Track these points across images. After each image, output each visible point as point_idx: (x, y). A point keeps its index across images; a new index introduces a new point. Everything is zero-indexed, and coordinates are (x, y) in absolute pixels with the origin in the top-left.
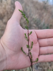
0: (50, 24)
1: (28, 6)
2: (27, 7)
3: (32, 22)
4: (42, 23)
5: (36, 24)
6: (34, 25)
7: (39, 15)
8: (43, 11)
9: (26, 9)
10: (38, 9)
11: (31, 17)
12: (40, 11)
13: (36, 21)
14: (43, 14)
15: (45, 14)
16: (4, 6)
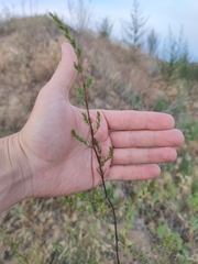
0: (142, 92)
1: (102, 55)
2: (99, 57)
3: (108, 88)
4: (128, 89)
5: (115, 91)
6: (113, 93)
7: (122, 73)
8: (129, 66)
9: (97, 61)
10: (120, 62)
11: (107, 78)
12: (124, 66)
13: (115, 84)
14: (130, 71)
15: (133, 72)
16: (52, 53)
